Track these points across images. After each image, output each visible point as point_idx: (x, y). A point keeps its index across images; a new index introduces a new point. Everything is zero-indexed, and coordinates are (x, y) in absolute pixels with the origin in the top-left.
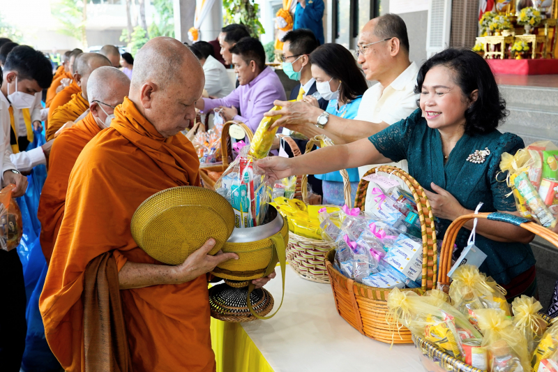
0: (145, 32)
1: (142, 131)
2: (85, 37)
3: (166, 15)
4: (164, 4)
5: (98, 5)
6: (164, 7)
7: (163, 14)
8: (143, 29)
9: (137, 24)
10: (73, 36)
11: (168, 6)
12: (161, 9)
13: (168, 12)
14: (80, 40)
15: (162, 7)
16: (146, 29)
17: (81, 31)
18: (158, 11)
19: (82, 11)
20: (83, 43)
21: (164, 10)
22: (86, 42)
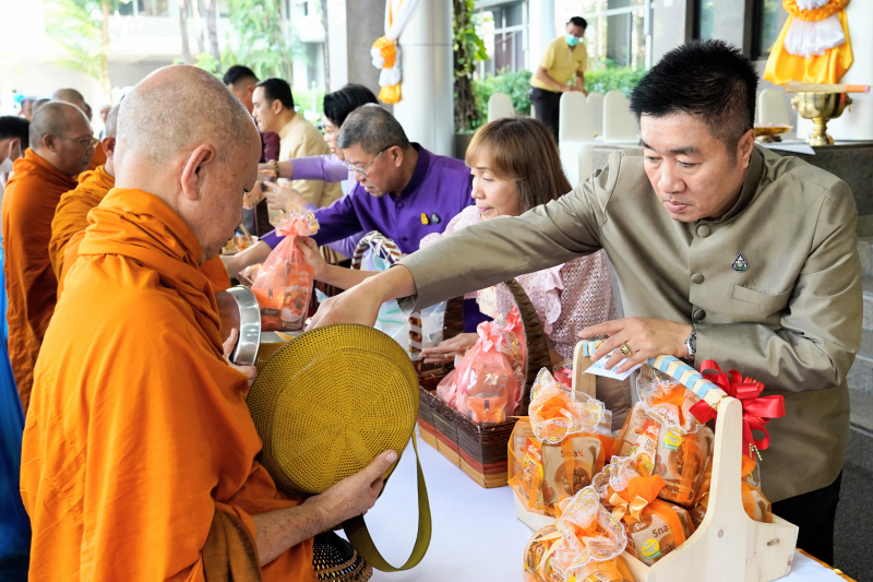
0: (217, 62)
1: (182, 253)
2: (106, 72)
3: (250, 34)
4: (247, 15)
5: (129, 17)
6: (246, 21)
7: (244, 32)
8: (212, 57)
9: (202, 49)
10: (86, 71)
11: (254, 18)
12: (240, 23)
13: (255, 28)
14: (98, 78)
15: (243, 20)
16: (218, 57)
17: (99, 62)
18: (236, 28)
19: (100, 28)
20: (103, 84)
21: (247, 26)
22: (107, 81)
